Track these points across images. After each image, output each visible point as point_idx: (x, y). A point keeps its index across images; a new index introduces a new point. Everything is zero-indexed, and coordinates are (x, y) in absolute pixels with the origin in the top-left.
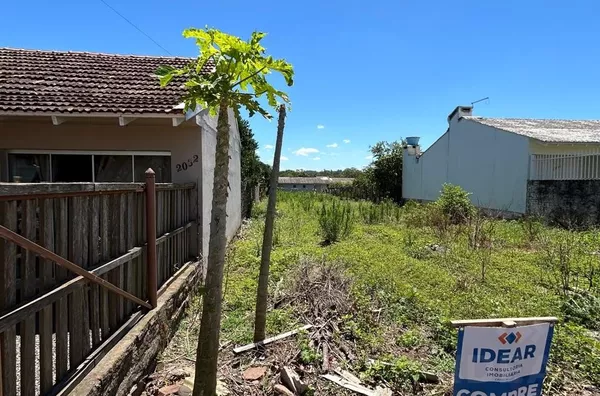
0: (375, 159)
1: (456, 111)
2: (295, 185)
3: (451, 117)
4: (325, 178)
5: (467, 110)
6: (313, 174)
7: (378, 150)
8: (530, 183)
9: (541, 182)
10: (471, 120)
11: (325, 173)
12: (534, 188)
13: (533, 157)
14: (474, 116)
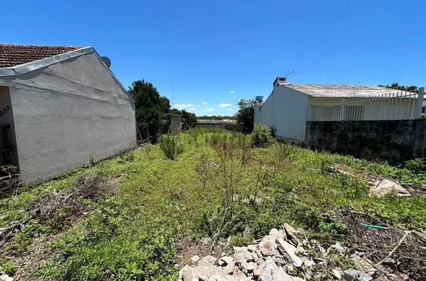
0: (239, 109)
1: (276, 80)
2: (208, 124)
3: (274, 84)
4: (225, 120)
5: (283, 79)
6: (220, 118)
7: (241, 104)
8: (308, 123)
9: (313, 122)
10: (283, 86)
11: (226, 118)
12: (309, 126)
13: (310, 107)
14: (286, 83)
